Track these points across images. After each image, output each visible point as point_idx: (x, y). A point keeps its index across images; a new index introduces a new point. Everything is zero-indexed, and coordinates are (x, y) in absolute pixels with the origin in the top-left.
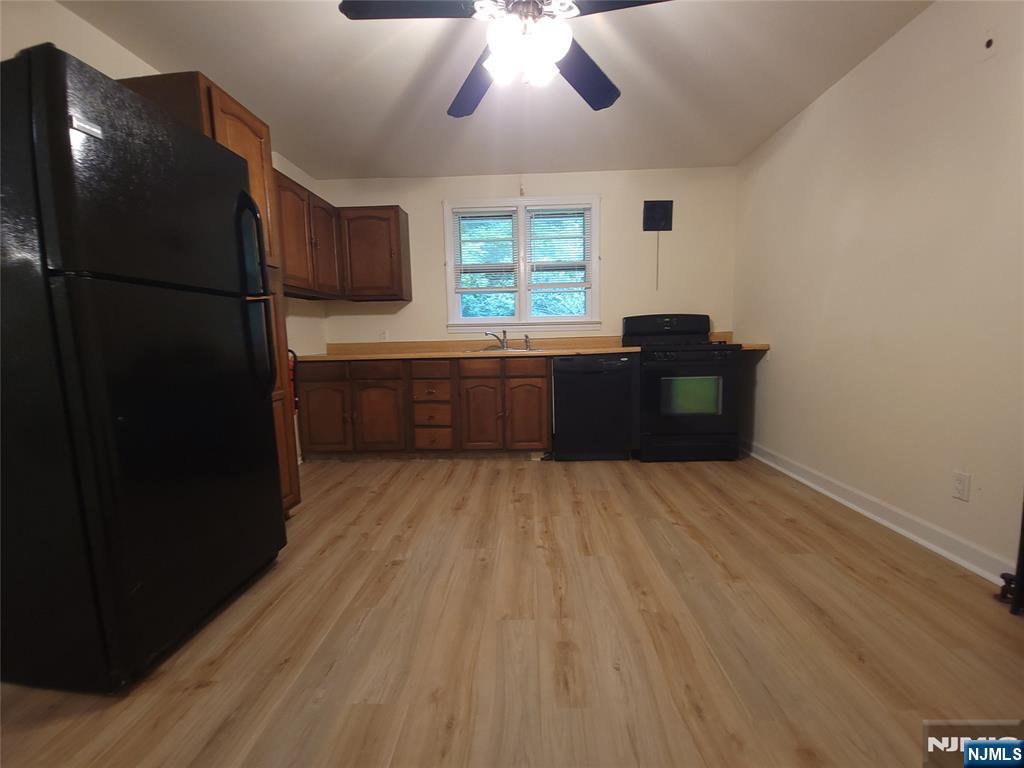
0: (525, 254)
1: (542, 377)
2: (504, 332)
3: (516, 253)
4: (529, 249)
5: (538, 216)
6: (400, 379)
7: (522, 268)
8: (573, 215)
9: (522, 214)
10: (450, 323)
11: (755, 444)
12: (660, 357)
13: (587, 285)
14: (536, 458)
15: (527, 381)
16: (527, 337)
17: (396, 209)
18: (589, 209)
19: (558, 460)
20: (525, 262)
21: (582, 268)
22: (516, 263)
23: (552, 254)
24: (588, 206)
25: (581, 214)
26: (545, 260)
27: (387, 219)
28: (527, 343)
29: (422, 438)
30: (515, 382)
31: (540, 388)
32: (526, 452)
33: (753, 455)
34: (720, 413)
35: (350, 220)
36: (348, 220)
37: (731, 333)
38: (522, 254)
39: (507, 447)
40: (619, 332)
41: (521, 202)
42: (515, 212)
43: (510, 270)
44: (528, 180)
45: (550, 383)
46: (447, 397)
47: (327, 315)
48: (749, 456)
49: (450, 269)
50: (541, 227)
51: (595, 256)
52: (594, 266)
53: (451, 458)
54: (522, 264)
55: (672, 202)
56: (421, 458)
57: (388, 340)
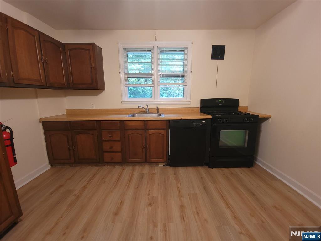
0: (157, 69)
1: (165, 129)
2: (147, 106)
3: (153, 69)
4: (159, 67)
5: (163, 51)
6: (95, 130)
7: (156, 76)
8: (180, 51)
9: (156, 50)
10: (123, 100)
11: (259, 158)
12: (220, 121)
13: (184, 83)
14: (161, 165)
15: (156, 131)
16: (158, 108)
17: (93, 45)
18: (187, 48)
19: (171, 166)
20: (157, 73)
21: (183, 76)
22: (153, 73)
23: (169, 70)
24: (187, 47)
25: (183, 51)
26: (166, 72)
27: (89, 50)
28: (157, 111)
29: (107, 157)
30: (151, 132)
31: (163, 134)
32: (157, 163)
33: (257, 163)
34: (246, 147)
35: (70, 50)
36: (69, 49)
37: (247, 107)
38: (156, 69)
39: (147, 161)
40: (198, 105)
41: (156, 44)
42: (153, 49)
43: (150, 76)
44: (159, 33)
45: (167, 133)
46: (119, 139)
47: (65, 96)
48: (256, 163)
49: (122, 75)
50: (164, 56)
51: (189, 71)
52: (189, 76)
53: (122, 165)
54: (156, 74)
55: (225, 46)
56: (108, 165)
57: (94, 108)
